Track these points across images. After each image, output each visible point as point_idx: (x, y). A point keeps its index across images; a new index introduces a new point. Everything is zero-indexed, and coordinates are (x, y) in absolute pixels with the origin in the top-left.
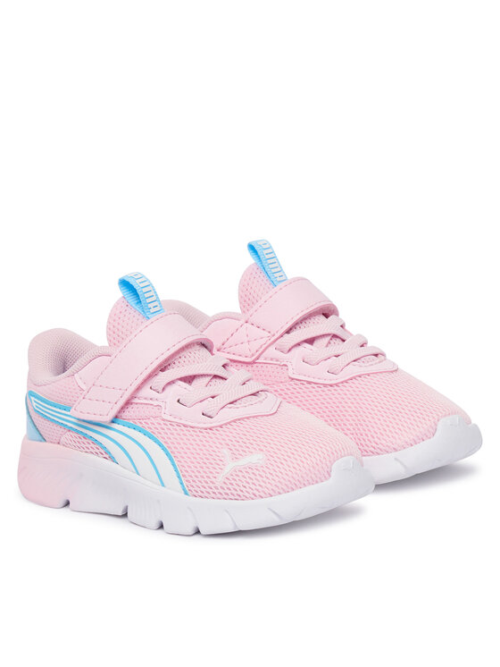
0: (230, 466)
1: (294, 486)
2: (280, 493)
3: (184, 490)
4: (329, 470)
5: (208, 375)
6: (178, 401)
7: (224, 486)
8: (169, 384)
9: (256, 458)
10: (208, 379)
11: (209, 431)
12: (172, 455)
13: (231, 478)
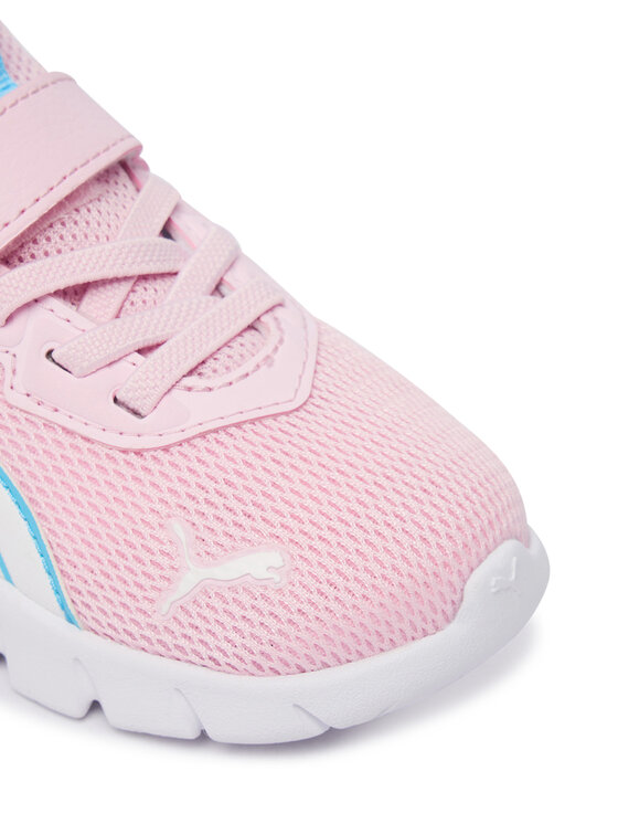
0: (192, 577)
1: (364, 648)
2: (326, 665)
3: (63, 606)
4: (456, 598)
5: (126, 278)
6: (49, 354)
7: (174, 627)
8: (27, 306)
9: (260, 564)
10: (125, 287)
11: (132, 457)
12: (33, 509)
13: (192, 609)
